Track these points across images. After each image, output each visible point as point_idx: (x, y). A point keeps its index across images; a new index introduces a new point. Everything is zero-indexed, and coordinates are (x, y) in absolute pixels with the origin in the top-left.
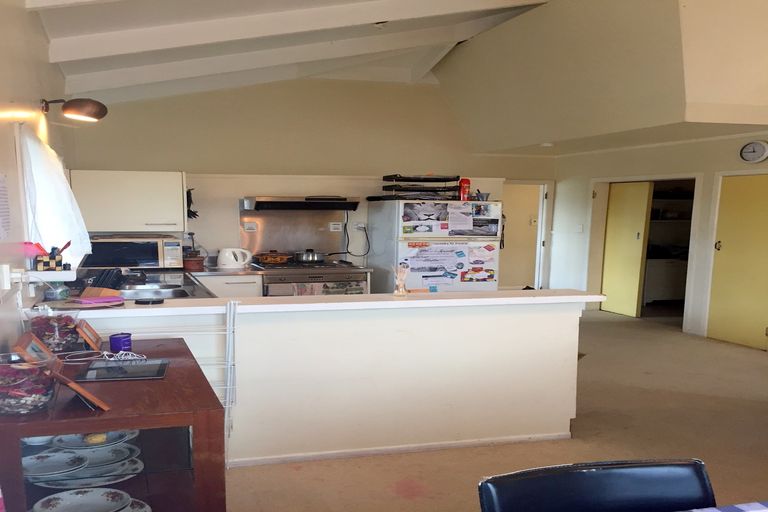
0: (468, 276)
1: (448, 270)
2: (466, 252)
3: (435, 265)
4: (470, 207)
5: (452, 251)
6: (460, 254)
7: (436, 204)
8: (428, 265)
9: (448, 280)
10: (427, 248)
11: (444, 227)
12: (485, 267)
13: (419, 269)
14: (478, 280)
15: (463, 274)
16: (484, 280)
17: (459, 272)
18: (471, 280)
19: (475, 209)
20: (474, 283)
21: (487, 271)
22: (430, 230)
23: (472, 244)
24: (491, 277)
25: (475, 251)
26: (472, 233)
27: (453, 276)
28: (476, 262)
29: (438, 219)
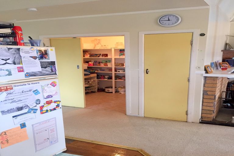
0: (45, 109)
1: (31, 107)
2: (40, 90)
3: (20, 105)
4: (35, 52)
5: (30, 91)
6: (36, 92)
7: (9, 49)
8: (15, 105)
9: (32, 115)
10: (12, 91)
11: (21, 70)
12: (53, 99)
13: (9, 111)
14: (51, 110)
15: (42, 108)
16: (55, 109)
17: (38, 107)
18: (47, 111)
19: (39, 54)
20: (50, 113)
21: (55, 102)
22: (10, 74)
23: (43, 83)
24: (58, 106)
25: (46, 88)
26: (41, 74)
27: (35, 111)
28: (48, 97)
29: (14, 63)
